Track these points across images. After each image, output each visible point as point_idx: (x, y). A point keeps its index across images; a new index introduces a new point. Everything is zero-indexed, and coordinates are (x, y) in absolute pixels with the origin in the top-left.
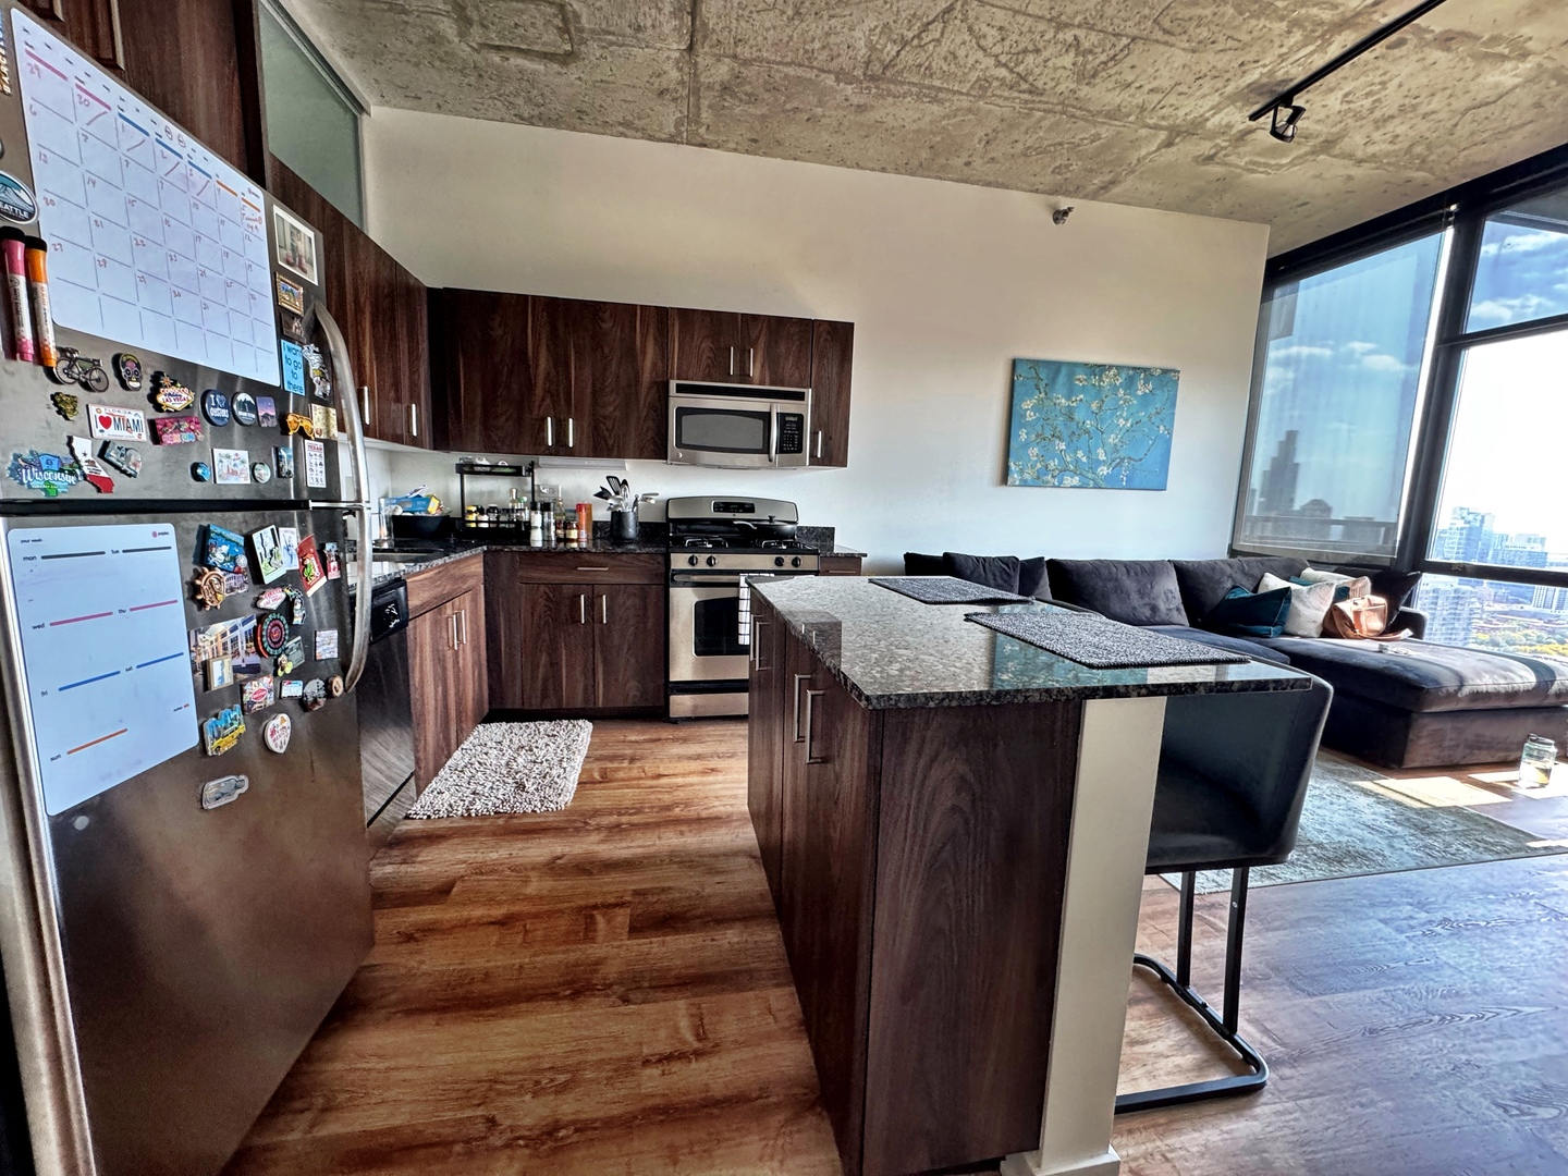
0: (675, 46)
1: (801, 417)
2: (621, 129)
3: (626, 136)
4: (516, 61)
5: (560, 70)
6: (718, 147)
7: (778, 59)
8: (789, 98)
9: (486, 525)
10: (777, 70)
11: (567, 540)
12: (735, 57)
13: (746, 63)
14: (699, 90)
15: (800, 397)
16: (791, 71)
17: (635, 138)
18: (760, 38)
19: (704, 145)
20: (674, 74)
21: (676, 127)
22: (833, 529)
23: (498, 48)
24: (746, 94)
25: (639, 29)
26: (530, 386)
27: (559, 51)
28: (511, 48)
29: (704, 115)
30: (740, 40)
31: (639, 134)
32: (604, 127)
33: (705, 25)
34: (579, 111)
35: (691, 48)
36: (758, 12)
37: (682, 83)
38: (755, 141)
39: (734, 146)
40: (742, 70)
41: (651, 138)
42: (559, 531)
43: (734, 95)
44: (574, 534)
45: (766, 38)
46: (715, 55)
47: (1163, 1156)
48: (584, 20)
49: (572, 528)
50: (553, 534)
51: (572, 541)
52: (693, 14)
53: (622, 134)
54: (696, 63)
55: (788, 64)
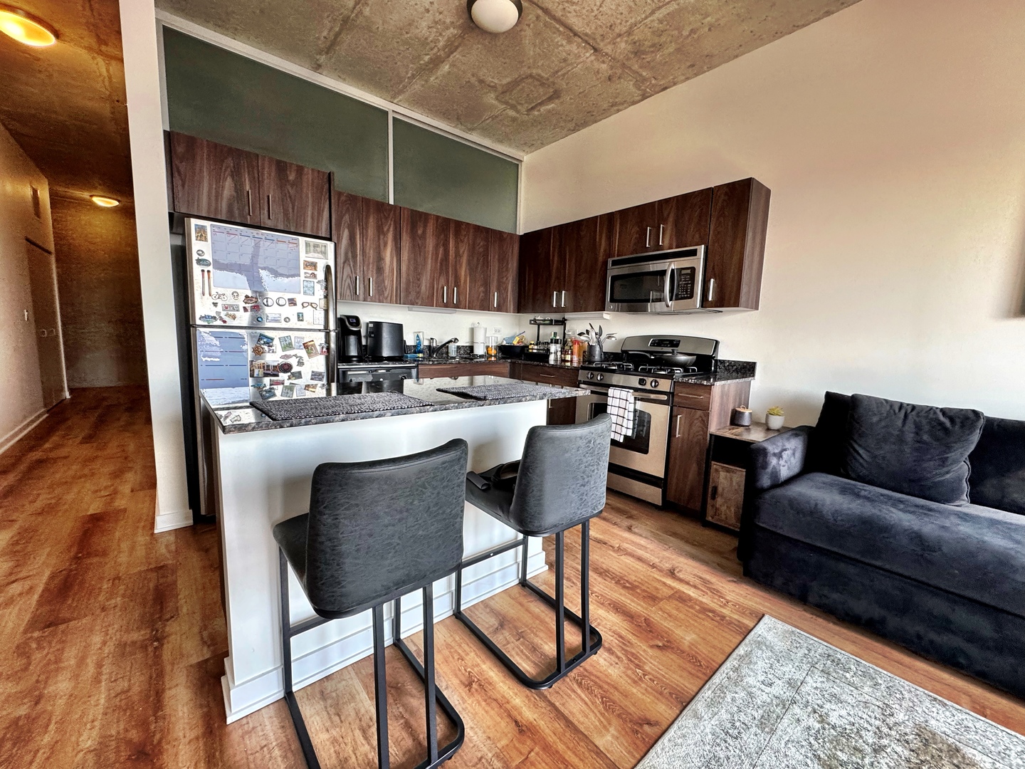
0: (588, 55)
1: (693, 269)
2: (615, 108)
3: (621, 110)
4: (543, 109)
5: (560, 101)
6: (675, 84)
7: (643, 16)
8: (679, 29)
9: (535, 351)
10: (653, 21)
11: (564, 361)
12: (619, 35)
13: (629, 33)
14: (624, 64)
15: (694, 253)
16: (659, 15)
17: (626, 108)
18: (619, 16)
19: (665, 89)
20: (604, 66)
21: (639, 89)
22: (755, 363)
23: (533, 108)
24: (650, 47)
25: (565, 60)
26: (550, 276)
27: (551, 94)
28: (536, 105)
29: (644, 74)
30: (611, 26)
31: (625, 105)
32: (605, 113)
33: (586, 35)
34: (588, 113)
35: (595, 50)
36: (601, 6)
37: (612, 68)
38: (692, 66)
39: (683, 78)
40: (631, 38)
41: (634, 103)
42: (563, 356)
43: (644, 53)
44: (568, 357)
45: (622, 14)
46: (609, 43)
47: (265, 746)
48: (543, 74)
49: (568, 354)
50: (559, 357)
51: (568, 361)
52: (576, 34)
53: (618, 111)
54: (607, 54)
55: (653, 12)
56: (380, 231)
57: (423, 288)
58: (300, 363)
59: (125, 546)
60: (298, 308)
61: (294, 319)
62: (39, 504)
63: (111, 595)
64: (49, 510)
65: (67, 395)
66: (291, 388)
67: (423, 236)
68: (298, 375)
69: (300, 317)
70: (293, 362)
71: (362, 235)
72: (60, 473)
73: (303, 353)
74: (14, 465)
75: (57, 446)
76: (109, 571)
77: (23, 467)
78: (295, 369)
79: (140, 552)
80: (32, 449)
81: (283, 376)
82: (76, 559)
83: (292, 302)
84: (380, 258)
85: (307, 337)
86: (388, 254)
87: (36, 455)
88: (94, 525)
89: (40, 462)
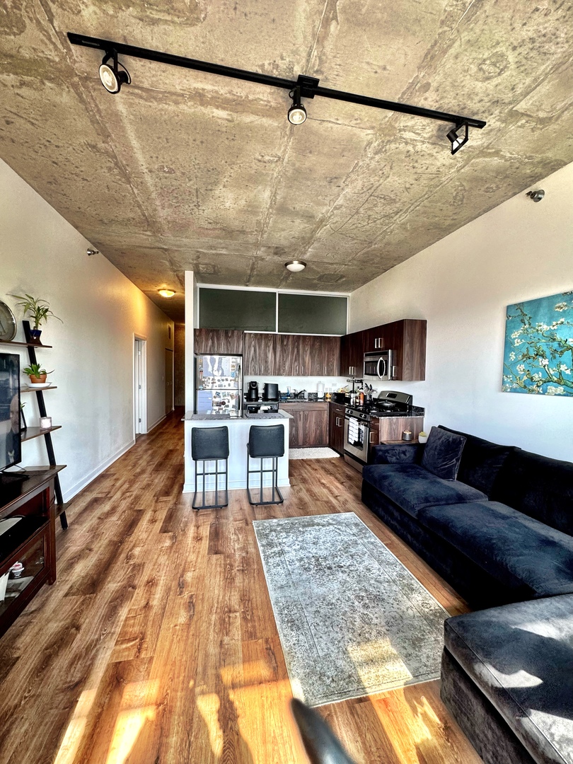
0: (344, 266)
10: (359, 256)
12: (350, 260)
13: (354, 259)
23: (337, 281)
26: (349, 359)
27: (341, 276)
30: (344, 260)
33: (337, 263)
42: (356, 400)
44: (358, 401)
49: (358, 399)
56: (267, 346)
57: (287, 368)
58: (229, 402)
59: (175, 459)
60: (229, 382)
61: (227, 386)
62: (159, 445)
63: (170, 468)
64: (161, 446)
65: (173, 409)
66: (225, 411)
67: (287, 345)
68: (228, 406)
69: (229, 385)
70: (226, 401)
71: (259, 348)
72: (165, 437)
73: (229, 398)
74: (154, 433)
75: (167, 428)
76: (170, 463)
77: (157, 434)
78: (227, 404)
79: (178, 461)
80: (160, 428)
81: (223, 406)
82: (164, 459)
83: (227, 380)
84: (266, 357)
85: (231, 392)
86: (270, 355)
87: (161, 431)
88: (170, 452)
89: (161, 433)
